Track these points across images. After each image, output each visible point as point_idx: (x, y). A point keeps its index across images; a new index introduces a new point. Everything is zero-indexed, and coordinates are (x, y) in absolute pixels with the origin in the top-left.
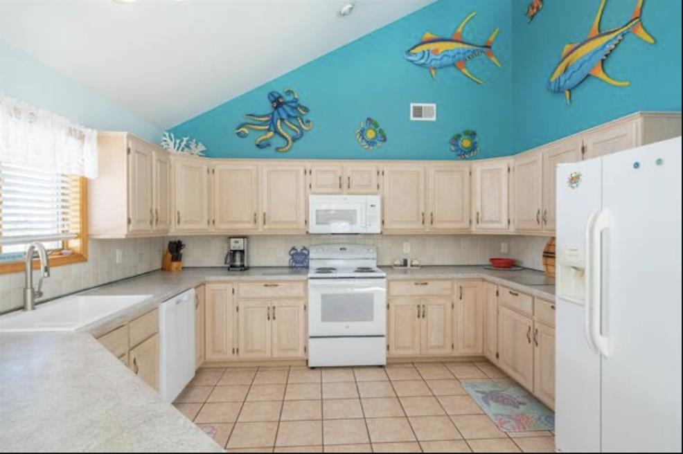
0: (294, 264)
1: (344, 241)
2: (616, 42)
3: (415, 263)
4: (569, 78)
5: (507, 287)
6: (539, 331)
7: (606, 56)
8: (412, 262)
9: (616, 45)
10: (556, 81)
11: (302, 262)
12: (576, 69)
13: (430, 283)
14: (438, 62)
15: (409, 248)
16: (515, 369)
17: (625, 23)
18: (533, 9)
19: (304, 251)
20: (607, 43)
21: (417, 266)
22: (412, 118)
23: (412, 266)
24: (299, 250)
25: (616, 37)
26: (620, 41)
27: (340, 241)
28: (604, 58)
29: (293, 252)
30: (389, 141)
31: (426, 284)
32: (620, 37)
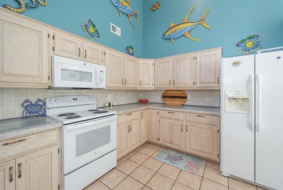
0: (28, 115)
1: (75, 94)
2: (195, 26)
3: (115, 104)
4: (175, 35)
5: (166, 110)
6: (188, 126)
7: (191, 30)
8: (113, 104)
9: (195, 27)
10: (169, 35)
11: (38, 112)
12: (179, 32)
13: (133, 113)
14: (122, 9)
15: (110, 97)
16: (172, 143)
17: (199, 20)
18: (155, 7)
19: (39, 103)
20: (192, 25)
21: (116, 106)
22: (111, 31)
23: (114, 106)
24: (34, 102)
25: (196, 24)
26: (196, 26)
27: (71, 94)
28: (190, 30)
29: (25, 104)
30: (101, 37)
31: (131, 114)
32: (196, 25)
